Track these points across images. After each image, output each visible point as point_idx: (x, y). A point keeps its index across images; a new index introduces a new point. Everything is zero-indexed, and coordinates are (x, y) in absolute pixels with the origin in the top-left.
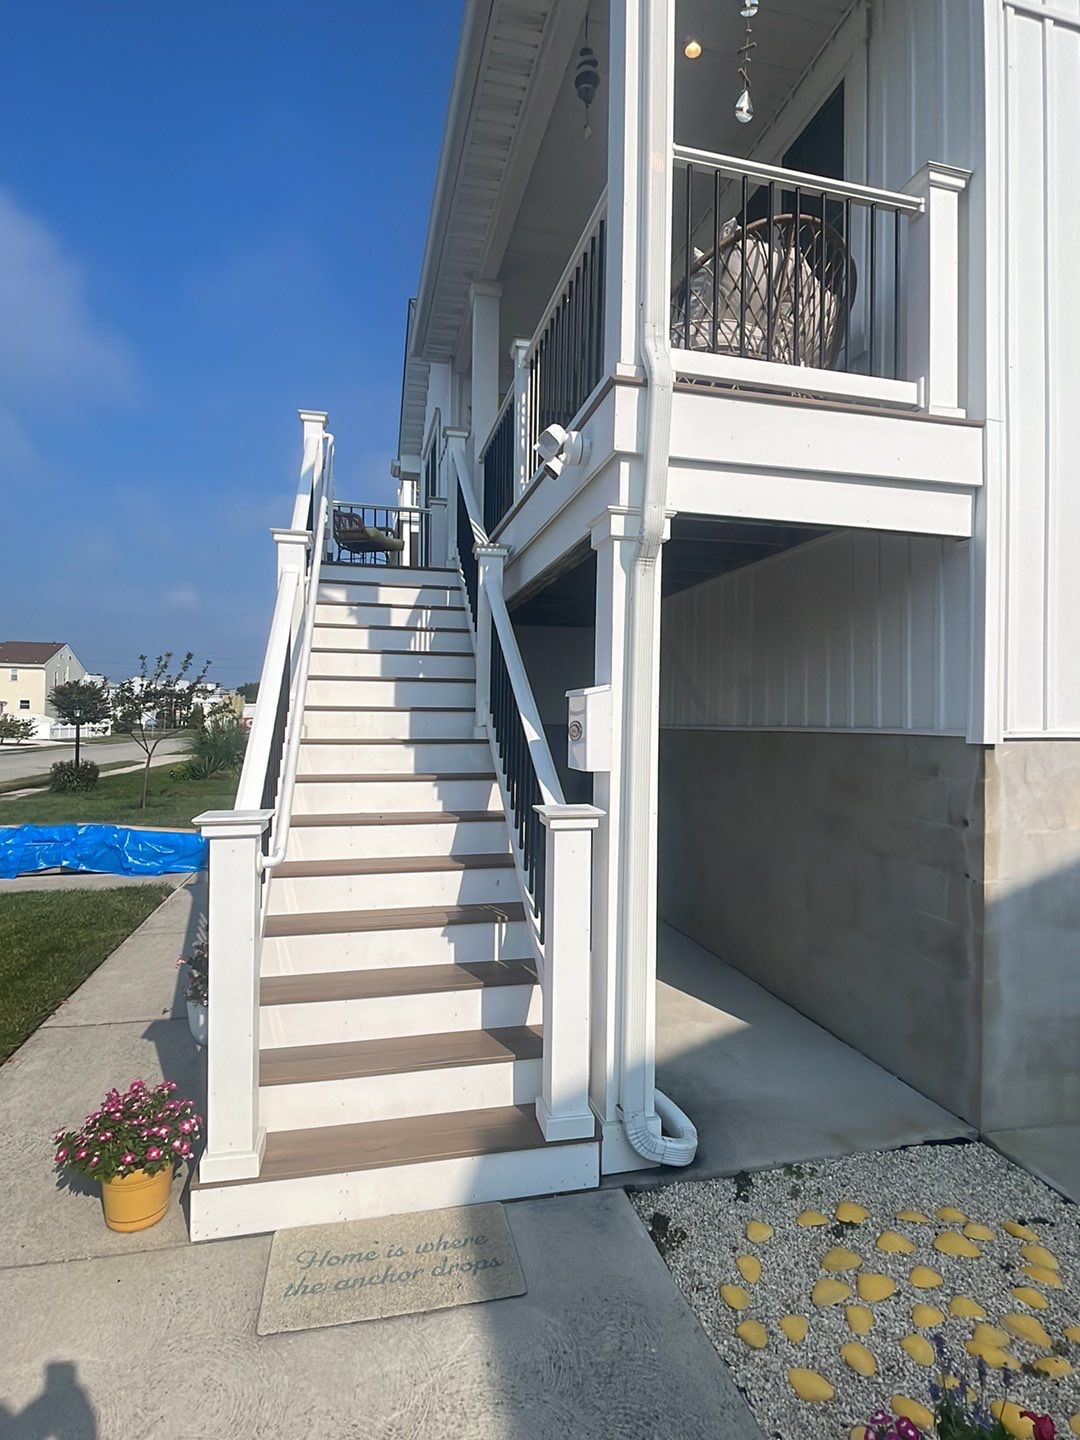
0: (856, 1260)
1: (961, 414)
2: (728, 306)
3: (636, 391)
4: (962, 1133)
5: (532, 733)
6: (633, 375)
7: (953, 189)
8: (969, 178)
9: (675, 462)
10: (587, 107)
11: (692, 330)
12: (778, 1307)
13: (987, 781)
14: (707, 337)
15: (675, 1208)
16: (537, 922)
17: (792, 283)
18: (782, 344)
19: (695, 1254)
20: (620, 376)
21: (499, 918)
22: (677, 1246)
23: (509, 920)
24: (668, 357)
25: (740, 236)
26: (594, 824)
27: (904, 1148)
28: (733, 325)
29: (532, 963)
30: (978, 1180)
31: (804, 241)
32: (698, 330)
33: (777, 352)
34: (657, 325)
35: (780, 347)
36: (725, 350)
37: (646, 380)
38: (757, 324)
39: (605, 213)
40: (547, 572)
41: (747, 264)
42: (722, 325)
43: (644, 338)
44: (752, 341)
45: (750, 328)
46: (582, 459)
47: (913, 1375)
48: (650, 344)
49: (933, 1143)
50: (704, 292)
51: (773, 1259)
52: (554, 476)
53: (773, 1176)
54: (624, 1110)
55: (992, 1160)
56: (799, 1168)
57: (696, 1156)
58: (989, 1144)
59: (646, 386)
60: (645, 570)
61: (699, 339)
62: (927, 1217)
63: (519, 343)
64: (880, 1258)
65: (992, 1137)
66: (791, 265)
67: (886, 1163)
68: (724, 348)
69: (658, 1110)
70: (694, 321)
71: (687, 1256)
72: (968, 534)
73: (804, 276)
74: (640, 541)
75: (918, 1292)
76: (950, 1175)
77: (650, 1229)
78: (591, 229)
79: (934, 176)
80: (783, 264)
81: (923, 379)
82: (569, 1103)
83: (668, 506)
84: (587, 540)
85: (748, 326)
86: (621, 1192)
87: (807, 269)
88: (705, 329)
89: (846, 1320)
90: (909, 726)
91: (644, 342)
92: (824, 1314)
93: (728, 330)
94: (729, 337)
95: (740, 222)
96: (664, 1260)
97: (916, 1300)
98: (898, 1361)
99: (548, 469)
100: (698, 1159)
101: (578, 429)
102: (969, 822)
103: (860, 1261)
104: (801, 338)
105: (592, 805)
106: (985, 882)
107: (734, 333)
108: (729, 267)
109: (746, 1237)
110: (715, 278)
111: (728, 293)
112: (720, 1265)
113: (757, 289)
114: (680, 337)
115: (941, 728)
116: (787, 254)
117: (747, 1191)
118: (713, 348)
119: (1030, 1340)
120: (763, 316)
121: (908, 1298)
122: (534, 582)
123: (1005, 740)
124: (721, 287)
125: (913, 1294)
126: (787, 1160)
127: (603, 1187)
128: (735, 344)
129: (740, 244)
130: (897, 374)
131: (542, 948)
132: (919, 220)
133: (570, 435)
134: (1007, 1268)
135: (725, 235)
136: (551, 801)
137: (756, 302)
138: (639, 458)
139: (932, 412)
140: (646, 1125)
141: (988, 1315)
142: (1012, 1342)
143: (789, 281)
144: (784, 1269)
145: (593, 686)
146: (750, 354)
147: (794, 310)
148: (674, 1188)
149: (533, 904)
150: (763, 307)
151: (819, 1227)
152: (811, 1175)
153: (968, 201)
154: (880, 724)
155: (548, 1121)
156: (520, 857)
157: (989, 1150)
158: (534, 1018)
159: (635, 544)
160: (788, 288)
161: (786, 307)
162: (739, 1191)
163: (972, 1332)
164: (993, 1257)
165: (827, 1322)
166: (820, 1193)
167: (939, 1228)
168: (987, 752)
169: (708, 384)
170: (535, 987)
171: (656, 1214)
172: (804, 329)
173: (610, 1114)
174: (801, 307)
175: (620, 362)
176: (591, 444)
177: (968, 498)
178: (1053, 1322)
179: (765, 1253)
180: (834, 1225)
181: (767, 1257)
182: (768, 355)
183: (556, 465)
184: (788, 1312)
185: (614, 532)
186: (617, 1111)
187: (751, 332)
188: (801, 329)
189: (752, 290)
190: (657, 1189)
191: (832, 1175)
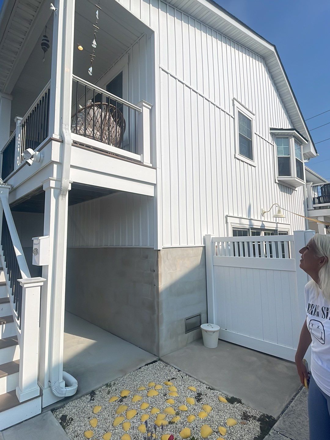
0: (126, 408)
1: (151, 165)
2: (89, 124)
3: (59, 143)
4: (155, 359)
5: (18, 253)
6: (58, 138)
7: (149, 108)
8: (152, 107)
9: (72, 166)
10: (45, 53)
11: (78, 128)
12: (102, 432)
13: (159, 259)
14: (83, 131)
15: (69, 411)
16: (18, 322)
17: (108, 122)
18: (106, 138)
19: (76, 424)
20: (54, 138)
21: (2, 323)
22: (70, 424)
23: (7, 323)
24: (70, 136)
25: (92, 105)
26: (42, 284)
27: (140, 368)
28: (91, 130)
29: (16, 337)
30: (159, 372)
31: (111, 111)
32: (80, 129)
33: (104, 140)
34: (66, 125)
35: (105, 139)
36: (88, 136)
37: (63, 141)
38: (98, 131)
39: (50, 86)
40: (27, 195)
41: (95, 114)
42: (88, 129)
43: (62, 128)
44: (97, 135)
45: (96, 132)
46: (40, 161)
47: (141, 437)
48: (64, 130)
49: (147, 365)
50: (82, 118)
51: (102, 416)
52: (30, 165)
53: (102, 389)
54: (51, 382)
55: (162, 365)
56: (110, 384)
57: (77, 391)
58: (161, 360)
59: (63, 143)
60: (62, 199)
61: (81, 131)
62: (146, 387)
63: (18, 118)
64: (133, 405)
65: (162, 358)
66: (107, 117)
67: (135, 374)
68: (88, 135)
69: (64, 379)
70: (79, 126)
71: (73, 426)
72: (153, 196)
73: (111, 121)
74: (61, 189)
75: (143, 411)
76: (152, 373)
77: (60, 421)
78: (45, 90)
79: (144, 104)
80: (105, 116)
81: (142, 155)
82: (30, 386)
83: (70, 180)
84: (42, 187)
85: (95, 131)
86: (50, 412)
87: (112, 119)
88: (82, 129)
89: (123, 428)
90: (141, 245)
91: (62, 129)
92: (116, 429)
93: (89, 131)
94: (90, 133)
95: (93, 101)
96: (65, 431)
97: (142, 414)
98: (137, 435)
99: (27, 162)
100: (78, 392)
101: (39, 151)
102: (155, 271)
103: (127, 407)
104: (111, 137)
105: (41, 277)
106: (159, 287)
107: (91, 132)
108: (90, 113)
109: (93, 413)
110: (85, 115)
111: (89, 120)
112: (84, 425)
113: (98, 121)
114: (74, 129)
115: (148, 246)
116: (106, 114)
117: (94, 397)
118: (85, 135)
119: (171, 414)
120: (100, 129)
121: (140, 414)
122: (22, 198)
123: (163, 248)
124: (87, 118)
125: (141, 412)
126: (106, 383)
127: (42, 412)
128: (92, 135)
129: (93, 107)
130: (136, 152)
131: (20, 331)
132: (141, 114)
133: (36, 152)
134: (165, 395)
135: (88, 104)
136: (25, 277)
137: (98, 125)
138: (60, 164)
139: (144, 164)
140: (59, 385)
141: (160, 411)
142: (166, 416)
143: (107, 121)
144: (105, 419)
145: (43, 236)
146: (96, 139)
147: (109, 129)
148: (69, 404)
149: (17, 315)
150: (100, 127)
151: (116, 401)
152: (114, 385)
153: (152, 112)
154: (134, 245)
155: (21, 395)
156: (12, 298)
157: (161, 362)
158: (16, 358)
159: (58, 191)
160: (107, 123)
161: (106, 128)
162: (91, 398)
163: (156, 418)
164: (162, 393)
165: (117, 431)
166: (116, 390)
167: (148, 390)
168: (159, 251)
169: (83, 145)
170: (17, 346)
171: (63, 416)
172: (112, 135)
173: (46, 385)
174: (110, 129)
175: (54, 133)
176: (44, 157)
177: (153, 187)
178: (176, 407)
179: (99, 416)
180: (120, 399)
181: (99, 417)
182: (101, 140)
183: (30, 161)
184: (106, 433)
185: (51, 186)
186: (48, 383)
187: (96, 133)
188: (111, 135)
189: (96, 121)
190: (63, 407)
191: (120, 383)
